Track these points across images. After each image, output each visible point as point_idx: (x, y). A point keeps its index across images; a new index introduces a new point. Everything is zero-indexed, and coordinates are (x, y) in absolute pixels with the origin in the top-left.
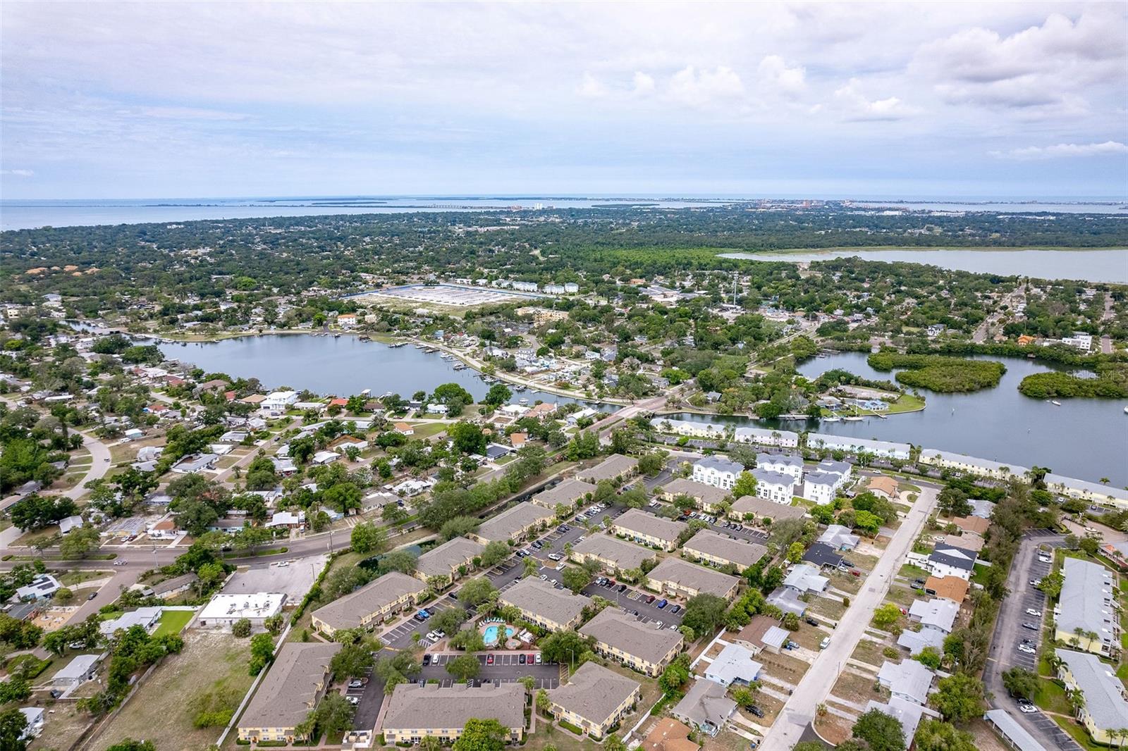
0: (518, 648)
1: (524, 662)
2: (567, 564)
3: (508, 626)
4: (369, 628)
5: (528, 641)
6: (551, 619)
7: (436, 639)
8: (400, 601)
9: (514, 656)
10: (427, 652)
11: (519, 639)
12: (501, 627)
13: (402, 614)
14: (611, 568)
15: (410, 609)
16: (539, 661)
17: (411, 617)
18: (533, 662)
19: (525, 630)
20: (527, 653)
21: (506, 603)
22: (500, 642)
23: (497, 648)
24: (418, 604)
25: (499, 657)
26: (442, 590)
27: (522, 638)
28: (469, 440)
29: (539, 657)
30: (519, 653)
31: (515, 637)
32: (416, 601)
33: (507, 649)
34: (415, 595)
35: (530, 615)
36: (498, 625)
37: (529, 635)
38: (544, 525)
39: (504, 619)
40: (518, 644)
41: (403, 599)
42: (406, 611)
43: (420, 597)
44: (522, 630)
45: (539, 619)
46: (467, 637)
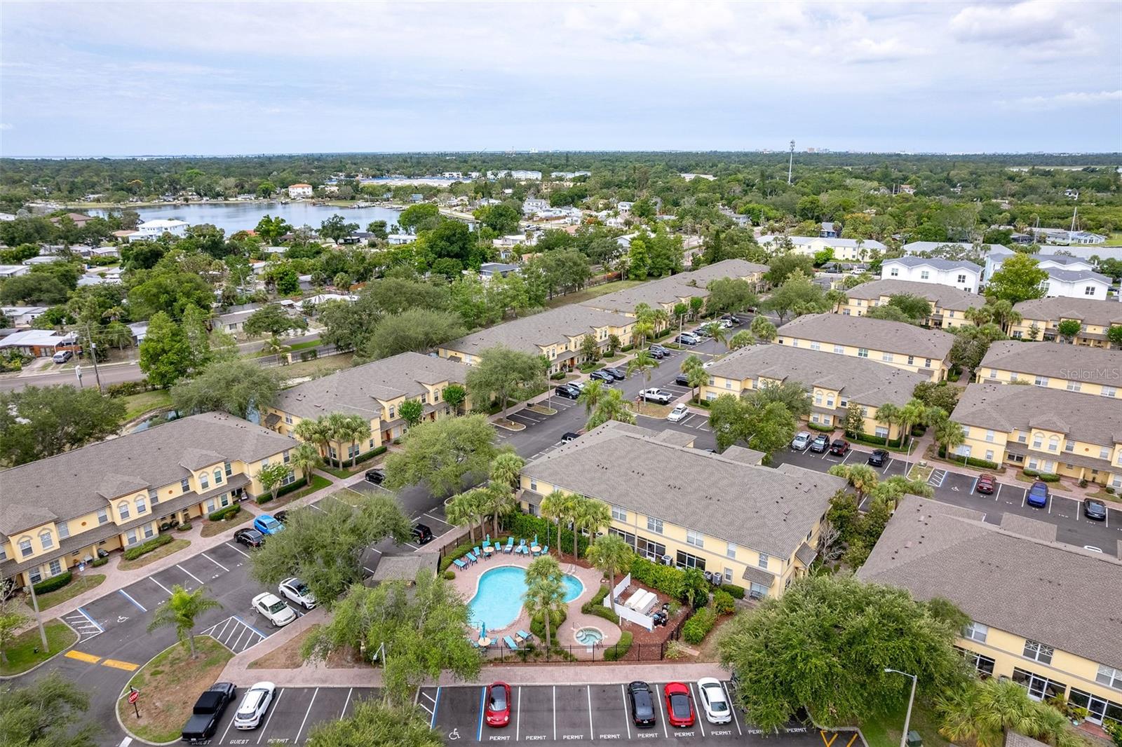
0: (614, 656)
1: (652, 724)
2: (690, 409)
3: (565, 568)
4: (46, 573)
5: (648, 623)
6: (729, 539)
7: (279, 617)
8: (196, 485)
9: (604, 693)
10: (229, 675)
11: (610, 617)
12: (540, 571)
13: (199, 527)
14: (822, 411)
15: (233, 514)
16: (722, 716)
17: (225, 537)
18: (691, 725)
19: (627, 581)
20: (656, 674)
21: (544, 490)
22: (537, 628)
23: (527, 654)
24: (263, 500)
25: (536, 695)
26: (347, 465)
27: (621, 611)
28: (448, 239)
29: (716, 695)
30: (621, 675)
31: (593, 608)
32: (257, 490)
33: (568, 658)
34: (252, 471)
35: (636, 525)
36: (526, 563)
37: (643, 599)
38: (614, 341)
39: (542, 542)
40: (610, 635)
41: (207, 480)
42: (216, 518)
43: (266, 478)
44: (618, 579)
45: (674, 540)
46: (396, 613)
